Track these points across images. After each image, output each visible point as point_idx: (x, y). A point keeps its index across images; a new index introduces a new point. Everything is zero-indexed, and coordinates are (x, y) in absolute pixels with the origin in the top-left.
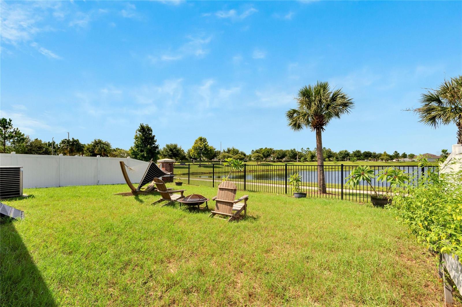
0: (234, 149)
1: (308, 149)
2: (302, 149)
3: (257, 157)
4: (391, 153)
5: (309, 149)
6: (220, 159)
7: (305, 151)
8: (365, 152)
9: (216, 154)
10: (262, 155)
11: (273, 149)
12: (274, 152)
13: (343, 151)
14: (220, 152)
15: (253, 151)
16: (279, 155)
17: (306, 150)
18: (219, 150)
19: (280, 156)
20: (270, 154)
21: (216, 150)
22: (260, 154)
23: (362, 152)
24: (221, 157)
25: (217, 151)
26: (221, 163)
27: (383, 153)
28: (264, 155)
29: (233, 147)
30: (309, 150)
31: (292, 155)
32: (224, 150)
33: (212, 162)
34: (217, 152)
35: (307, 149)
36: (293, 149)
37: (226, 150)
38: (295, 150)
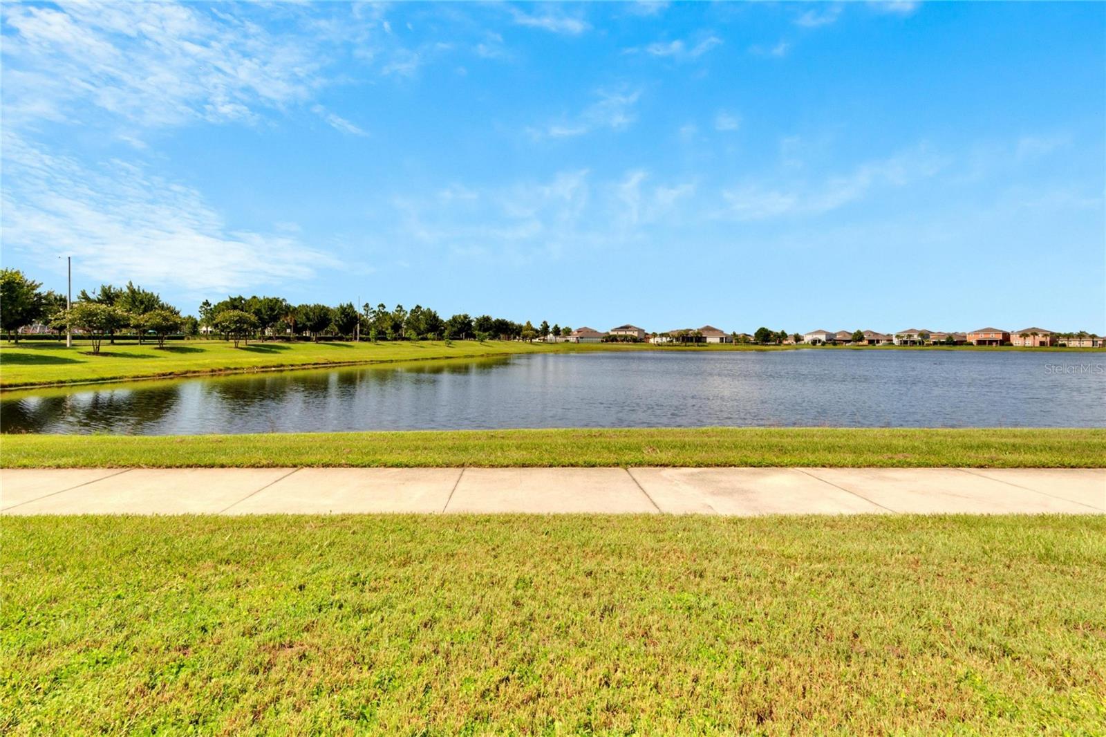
0: (133, 291)
1: (381, 308)
2: (367, 305)
3: (236, 322)
4: (537, 325)
5: (384, 307)
6: (62, 328)
7: (374, 312)
8: (498, 320)
9: (42, 304)
10: (253, 318)
11: (284, 300)
12: (288, 310)
13: (460, 316)
14: (65, 300)
15: (207, 303)
16: (308, 319)
17: (377, 310)
18: (60, 291)
19: (312, 323)
20: (277, 315)
21: (43, 290)
22: (246, 314)
23: (494, 319)
24: (69, 317)
25: (49, 294)
26: (68, 342)
27: (524, 324)
28: (260, 319)
29: (131, 283)
30: (385, 310)
31: (345, 320)
32: (83, 293)
33: (21, 338)
34: (45, 298)
35: (379, 306)
36: (345, 306)
37: (95, 294)
38: (351, 306)
